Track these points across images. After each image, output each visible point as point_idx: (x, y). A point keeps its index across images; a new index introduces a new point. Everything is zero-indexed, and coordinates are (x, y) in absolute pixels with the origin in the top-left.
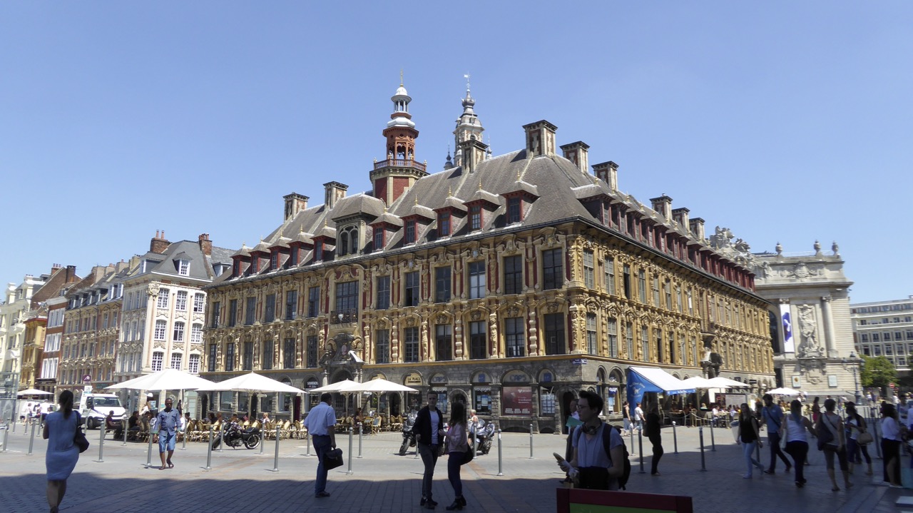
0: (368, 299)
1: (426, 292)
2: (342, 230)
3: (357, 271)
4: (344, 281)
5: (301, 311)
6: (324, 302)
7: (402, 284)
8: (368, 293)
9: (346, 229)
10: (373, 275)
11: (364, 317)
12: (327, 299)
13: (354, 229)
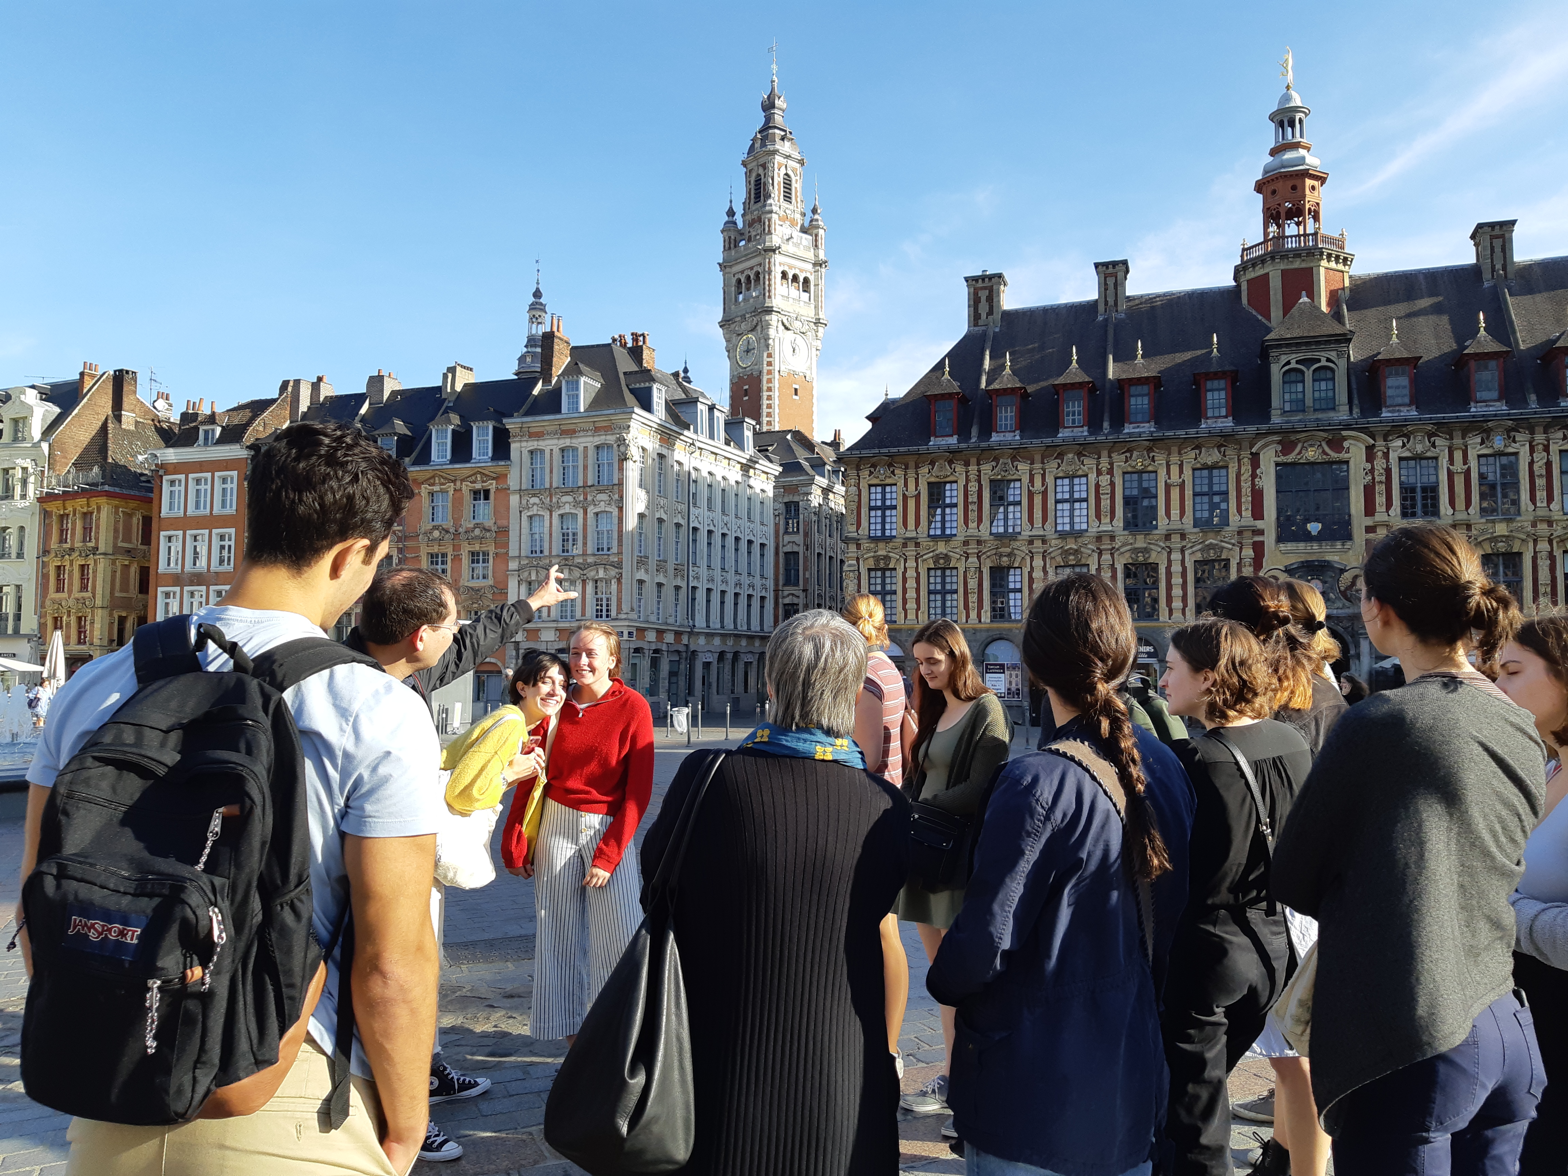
0: (1380, 500)
1: (1541, 494)
2: (1288, 363)
3: (1346, 444)
4: (1301, 461)
5: (1175, 512)
6: (1247, 499)
7: (1474, 475)
8: (1380, 489)
9: (1298, 362)
10: (1393, 456)
11: (1370, 529)
12: (1257, 496)
13: (1324, 363)
